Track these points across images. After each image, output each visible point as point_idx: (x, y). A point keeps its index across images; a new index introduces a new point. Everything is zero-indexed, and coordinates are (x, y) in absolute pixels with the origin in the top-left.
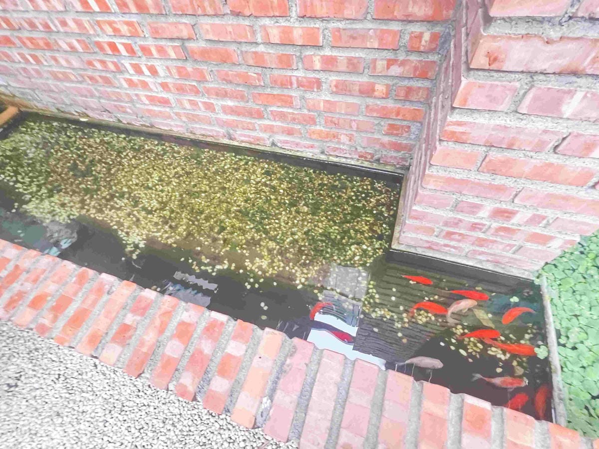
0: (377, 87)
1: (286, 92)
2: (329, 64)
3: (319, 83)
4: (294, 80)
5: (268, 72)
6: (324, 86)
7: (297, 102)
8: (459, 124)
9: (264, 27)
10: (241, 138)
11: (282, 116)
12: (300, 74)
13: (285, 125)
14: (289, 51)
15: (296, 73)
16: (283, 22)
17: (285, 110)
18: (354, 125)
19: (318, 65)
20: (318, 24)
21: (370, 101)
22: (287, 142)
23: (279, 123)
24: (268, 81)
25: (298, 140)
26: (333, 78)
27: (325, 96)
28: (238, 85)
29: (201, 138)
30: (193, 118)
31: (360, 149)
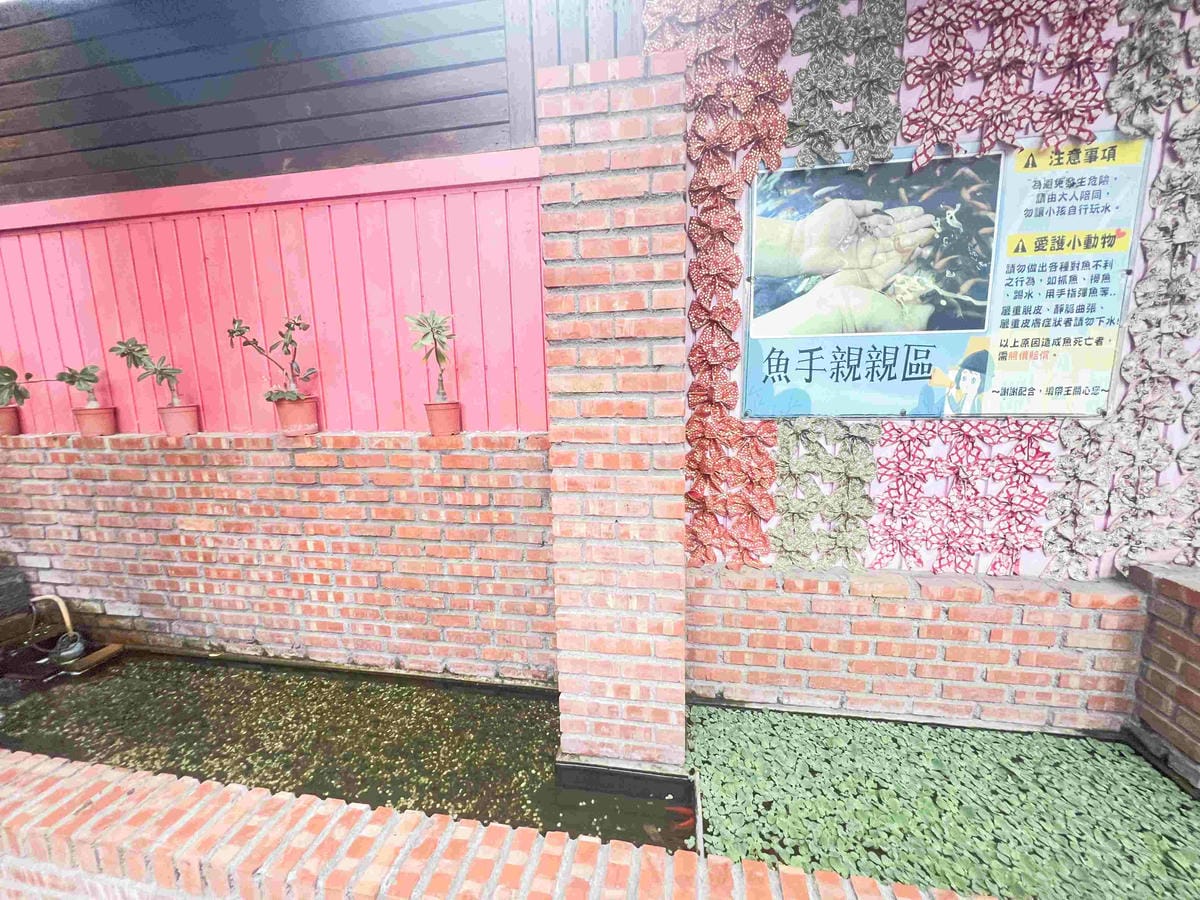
0: (538, 606)
1: (464, 613)
2: (499, 591)
3: (491, 605)
4: (471, 603)
5: (449, 597)
6: (497, 607)
7: (473, 623)
8: (564, 616)
9: (451, 565)
10: (412, 665)
11: (458, 637)
12: (477, 598)
13: (460, 646)
14: (469, 580)
15: (472, 597)
16: (465, 562)
17: (461, 630)
18: (524, 643)
19: (491, 591)
20: (491, 563)
21: (535, 619)
22: (460, 666)
23: (454, 645)
24: (448, 605)
25: (471, 663)
26: (504, 600)
27: (496, 615)
28: (419, 608)
29: (362, 669)
30: (362, 645)
31: (533, 668)
